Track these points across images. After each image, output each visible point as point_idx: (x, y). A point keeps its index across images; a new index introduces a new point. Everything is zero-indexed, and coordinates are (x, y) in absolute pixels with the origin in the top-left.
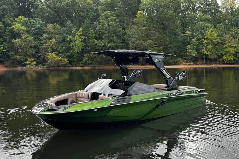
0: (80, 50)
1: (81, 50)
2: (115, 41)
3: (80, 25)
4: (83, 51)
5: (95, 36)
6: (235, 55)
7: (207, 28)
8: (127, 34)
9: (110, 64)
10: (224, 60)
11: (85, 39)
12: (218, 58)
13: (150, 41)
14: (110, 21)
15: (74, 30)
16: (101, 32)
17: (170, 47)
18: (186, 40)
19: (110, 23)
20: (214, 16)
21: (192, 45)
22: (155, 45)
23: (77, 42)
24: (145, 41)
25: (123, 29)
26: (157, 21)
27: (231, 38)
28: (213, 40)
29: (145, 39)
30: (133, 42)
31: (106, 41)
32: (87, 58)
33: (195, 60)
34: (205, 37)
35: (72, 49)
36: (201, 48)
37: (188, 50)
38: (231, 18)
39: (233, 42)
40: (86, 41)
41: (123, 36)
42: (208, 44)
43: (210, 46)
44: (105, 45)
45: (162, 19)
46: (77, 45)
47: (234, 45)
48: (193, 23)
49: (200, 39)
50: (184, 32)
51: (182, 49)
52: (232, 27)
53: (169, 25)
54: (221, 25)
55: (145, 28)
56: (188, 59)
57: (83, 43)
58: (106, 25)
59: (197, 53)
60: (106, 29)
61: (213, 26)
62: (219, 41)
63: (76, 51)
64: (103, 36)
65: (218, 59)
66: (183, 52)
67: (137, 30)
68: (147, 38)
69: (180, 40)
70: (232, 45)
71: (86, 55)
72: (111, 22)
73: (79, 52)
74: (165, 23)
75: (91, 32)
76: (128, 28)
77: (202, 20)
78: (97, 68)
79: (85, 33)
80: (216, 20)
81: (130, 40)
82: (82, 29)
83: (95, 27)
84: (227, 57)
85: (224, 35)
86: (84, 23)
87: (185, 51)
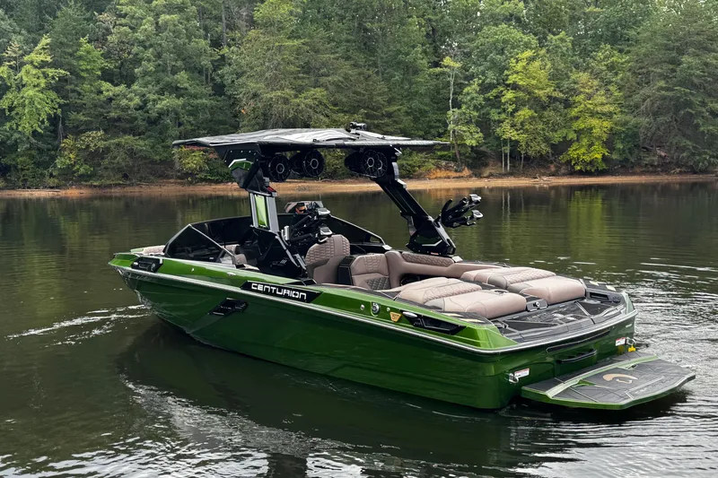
0: (43, 122)
1: (47, 124)
2: (186, 89)
3: (40, 25)
4: (57, 126)
5: (102, 69)
6: (609, 144)
7: (513, 48)
8: (230, 65)
9: (168, 177)
10: (573, 162)
11: (63, 80)
12: (553, 155)
13: (319, 93)
14: (164, 13)
15: (16, 45)
16: (129, 53)
17: (389, 115)
18: (443, 88)
19: (164, 18)
20: (537, 6)
21: (464, 107)
22: (335, 105)
23: (30, 92)
24: (300, 92)
25: (216, 44)
26: (342, 18)
27: (596, 83)
28: (536, 91)
29: (300, 82)
30: (255, 95)
31: (150, 86)
32: (71, 156)
33: (476, 161)
34: (507, 80)
35: (10, 119)
36: (496, 118)
37: (451, 126)
38: (595, 12)
39: (600, 99)
40: (69, 87)
41: (215, 70)
42: (519, 104)
43: (525, 113)
44: (145, 102)
45: (356, 10)
46: (32, 102)
47: (606, 109)
48: (469, 31)
49: (491, 86)
50: (436, 59)
51: (432, 124)
52: (598, 46)
53: (384, 35)
54: (561, 39)
55: (296, 42)
56: (454, 160)
57: (53, 95)
58: (148, 26)
59: (481, 134)
60: (147, 44)
61: (534, 42)
62: (553, 95)
63: (27, 125)
64: (136, 70)
65: (553, 157)
66: (433, 131)
67: (269, 49)
68: (307, 81)
69: (422, 90)
70: (599, 109)
71: (68, 142)
72: (168, 17)
73: (39, 130)
74: (368, 25)
75: (88, 52)
76: (233, 40)
77: (495, 20)
78: (116, 192)
79: (63, 54)
80: (546, 20)
81: (242, 86)
82: (49, 41)
83: (104, 35)
84: (583, 150)
85: (571, 71)
86: (55, 17)
87: (441, 131)
